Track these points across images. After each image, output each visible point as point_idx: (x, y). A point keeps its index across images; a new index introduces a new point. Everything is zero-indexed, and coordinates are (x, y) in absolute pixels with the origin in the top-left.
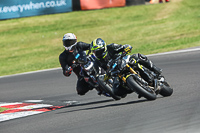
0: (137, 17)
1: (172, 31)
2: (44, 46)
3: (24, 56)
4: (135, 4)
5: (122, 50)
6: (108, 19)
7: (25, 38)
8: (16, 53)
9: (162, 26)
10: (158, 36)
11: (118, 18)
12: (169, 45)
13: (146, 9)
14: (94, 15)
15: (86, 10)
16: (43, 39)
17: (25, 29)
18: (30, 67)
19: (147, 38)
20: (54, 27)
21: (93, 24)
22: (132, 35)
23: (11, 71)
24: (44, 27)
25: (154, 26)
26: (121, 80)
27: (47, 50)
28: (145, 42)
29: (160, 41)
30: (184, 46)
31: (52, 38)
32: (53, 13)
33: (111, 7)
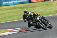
0: (47, 5)
2: (21, 13)
3: (15, 16)
4: (47, 1)
5: (37, 15)
6: (39, 5)
7: (15, 10)
8: (13, 15)
9: (54, 7)
10: (53, 10)
11: (42, 5)
12: (56, 13)
13: (50, 2)
14: (35, 4)
15: (33, 2)
16: (20, 11)
17: (15, 8)
18: (17, 19)
19: (50, 11)
21: (35, 6)
22: (46, 10)
23: (11, 20)
24: (21, 7)
25: (52, 7)
28: (49, 12)
29: (54, 11)
33: (40, 2)
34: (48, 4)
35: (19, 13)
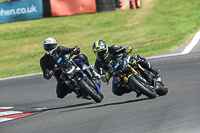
0: (108, 24)
1: (143, 37)
2: (14, 53)
4: (106, 10)
5: (123, 51)
6: (79, 26)
9: (133, 32)
10: (129, 42)
11: (89, 24)
12: (139, 52)
13: (117, 16)
14: (65, 22)
15: (57, 16)
16: (14, 46)
20: (25, 34)
21: (64, 30)
24: (14, 34)
25: (125, 32)
27: (18, 57)
30: (155, 52)
31: (22, 44)
32: (24, 20)
33: (81, 14)
34: (111, 20)
35: (8, 55)
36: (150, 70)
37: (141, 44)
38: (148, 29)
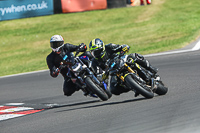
0: (119, 20)
2: (25, 49)
3: (6, 59)
4: (116, 6)
5: (120, 50)
6: (90, 22)
7: (7, 41)
9: (143, 28)
10: (140, 38)
11: (99, 20)
12: (150, 48)
13: (128, 12)
14: (76, 18)
15: (67, 12)
16: (25, 42)
17: (4, 31)
18: (12, 70)
20: (35, 30)
21: (75, 26)
22: (113, 38)
24: (25, 30)
25: (135, 29)
26: (119, 79)
27: (28, 53)
29: (141, 43)
30: (166, 48)
31: (33, 41)
32: (35, 16)
33: (92, 10)
34: (122, 16)
35: (19, 51)
36: (149, 69)
37: (152, 40)
38: (159, 25)
